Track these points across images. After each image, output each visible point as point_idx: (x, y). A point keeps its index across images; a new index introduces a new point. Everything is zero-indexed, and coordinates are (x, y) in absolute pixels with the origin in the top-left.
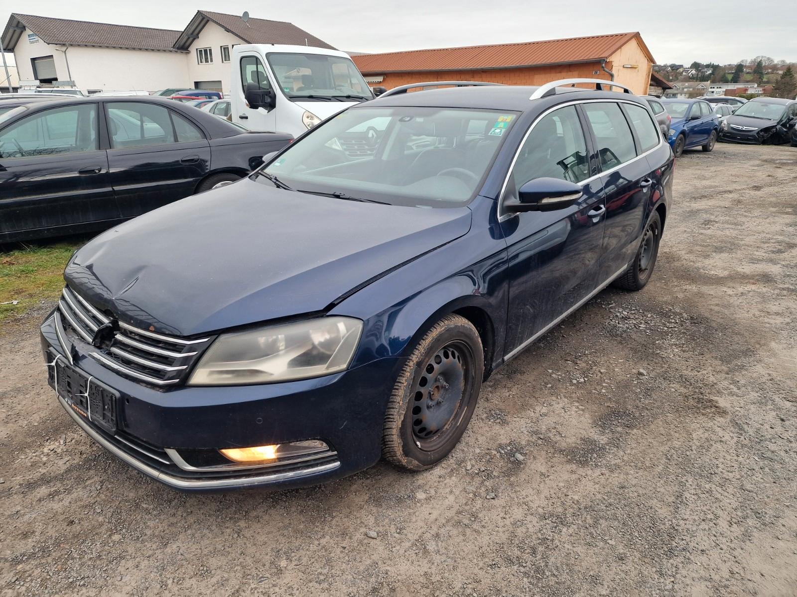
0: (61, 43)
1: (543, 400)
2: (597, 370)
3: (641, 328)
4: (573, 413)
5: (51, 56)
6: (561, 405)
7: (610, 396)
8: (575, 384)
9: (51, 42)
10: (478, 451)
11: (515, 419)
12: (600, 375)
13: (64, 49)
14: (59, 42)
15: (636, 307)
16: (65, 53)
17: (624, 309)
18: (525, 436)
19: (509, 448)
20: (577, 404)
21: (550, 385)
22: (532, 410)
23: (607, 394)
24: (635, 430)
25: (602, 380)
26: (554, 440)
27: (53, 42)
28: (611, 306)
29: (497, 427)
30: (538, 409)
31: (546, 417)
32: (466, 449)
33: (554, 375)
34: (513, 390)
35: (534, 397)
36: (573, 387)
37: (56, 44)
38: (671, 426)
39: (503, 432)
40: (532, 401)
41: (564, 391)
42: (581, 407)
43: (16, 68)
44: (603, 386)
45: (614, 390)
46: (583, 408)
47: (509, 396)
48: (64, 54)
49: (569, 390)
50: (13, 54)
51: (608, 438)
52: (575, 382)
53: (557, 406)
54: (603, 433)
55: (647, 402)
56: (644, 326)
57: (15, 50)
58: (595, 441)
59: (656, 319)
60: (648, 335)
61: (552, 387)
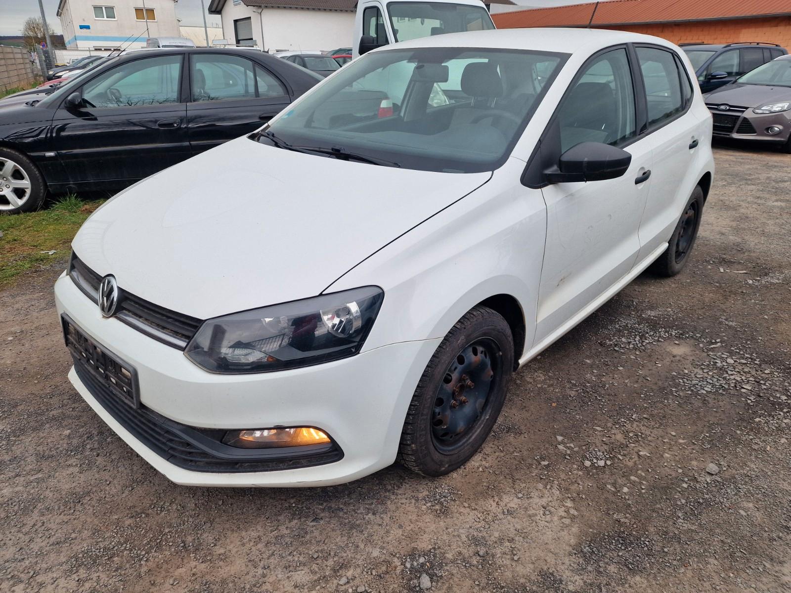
0: (258, 5)
1: (524, 485)
2: (636, 449)
3: (743, 390)
4: (556, 518)
5: (249, 18)
6: (544, 501)
7: (630, 502)
8: (586, 467)
9: (249, 4)
10: (376, 553)
11: (462, 510)
12: (637, 459)
13: (260, 11)
14: (256, 5)
15: (751, 355)
16: (261, 15)
17: (731, 354)
18: (460, 543)
19: (422, 560)
20: (569, 504)
21: (546, 463)
22: (497, 500)
23: (627, 497)
24: (638, 578)
25: (633, 470)
26: (499, 562)
27: (251, 4)
28: (712, 346)
29: (428, 518)
30: (506, 499)
31: (509, 517)
32: (362, 546)
33: (561, 447)
34: (489, 459)
35: (512, 477)
36: (580, 473)
37: (254, 6)
38: (705, 585)
39: (433, 527)
40: (506, 485)
41: (563, 476)
42: (572, 511)
43: (222, 29)
44: (630, 480)
45: (643, 491)
46: (576, 513)
47: (478, 468)
48: (259, 15)
49: (571, 477)
50: (220, 16)
51: (585, 582)
52: (588, 463)
53: (538, 501)
54: (581, 570)
55: (686, 526)
56: (750, 388)
57: (224, 12)
58: (561, 581)
59: (776, 379)
60: (748, 404)
61: (547, 466)
